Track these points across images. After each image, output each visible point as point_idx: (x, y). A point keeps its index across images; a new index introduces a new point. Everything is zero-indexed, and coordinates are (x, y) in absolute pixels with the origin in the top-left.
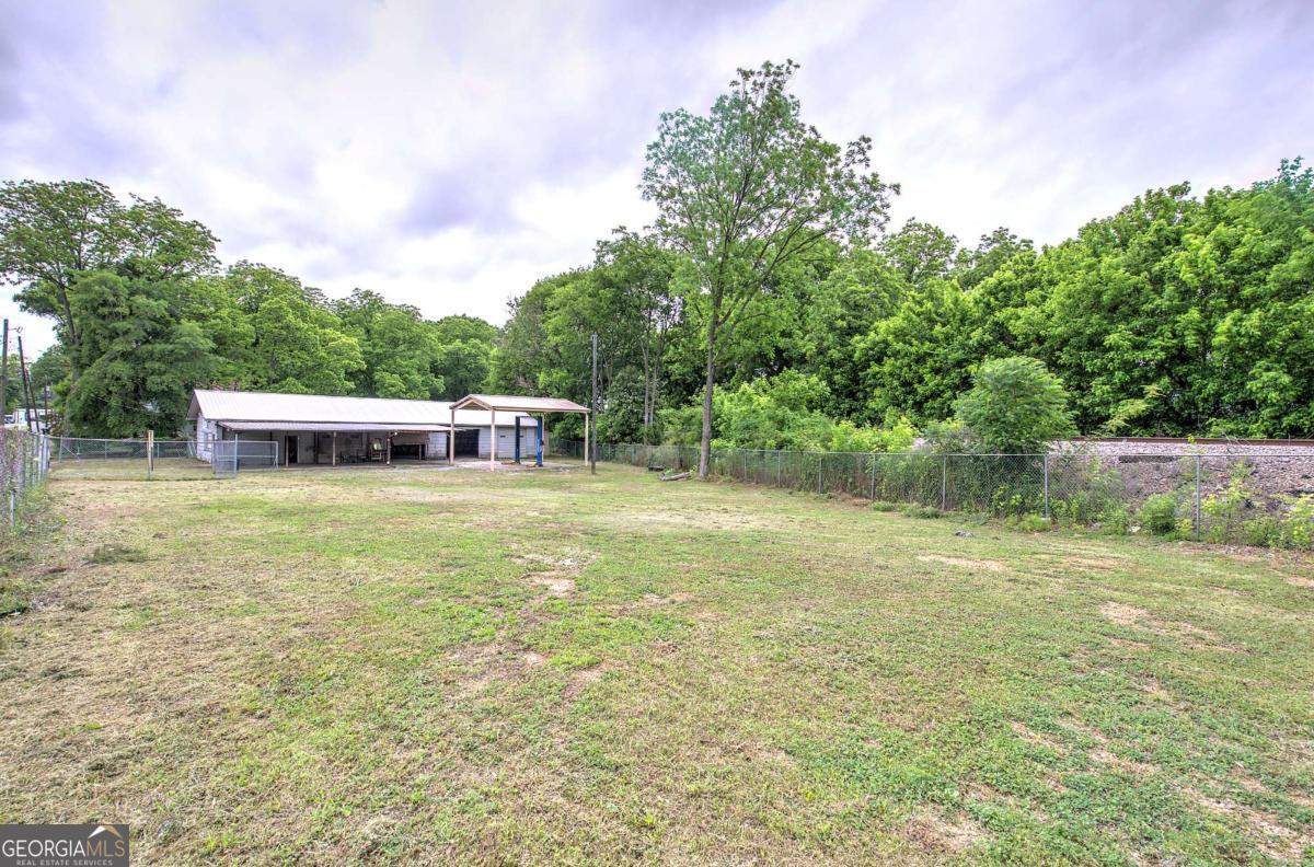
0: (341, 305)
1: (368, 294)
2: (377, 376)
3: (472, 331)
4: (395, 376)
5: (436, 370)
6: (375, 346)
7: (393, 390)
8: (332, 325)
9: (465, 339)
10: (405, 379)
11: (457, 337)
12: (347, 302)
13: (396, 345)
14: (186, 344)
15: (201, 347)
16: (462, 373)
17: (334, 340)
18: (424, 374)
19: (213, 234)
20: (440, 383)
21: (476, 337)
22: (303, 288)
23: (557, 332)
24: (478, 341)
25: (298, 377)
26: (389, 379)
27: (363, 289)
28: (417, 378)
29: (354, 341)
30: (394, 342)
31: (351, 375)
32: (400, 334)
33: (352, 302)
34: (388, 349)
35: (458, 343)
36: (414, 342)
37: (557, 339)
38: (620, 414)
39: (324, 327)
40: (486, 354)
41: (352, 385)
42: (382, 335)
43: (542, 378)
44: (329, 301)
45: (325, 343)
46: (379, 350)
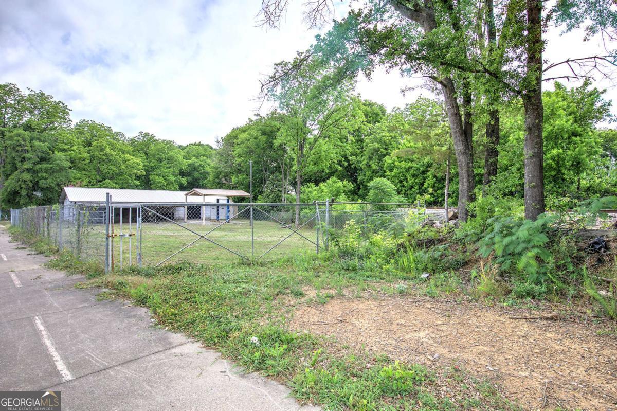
0: (133, 141)
1: (147, 134)
2: (151, 177)
3: (202, 152)
4: (160, 177)
5: (182, 174)
6: (150, 162)
7: (160, 185)
8: (128, 152)
9: (198, 157)
10: (165, 179)
11: (194, 156)
12: (136, 139)
13: (161, 162)
14: (58, 164)
15: (65, 166)
16: (196, 175)
17: (129, 160)
18: (176, 176)
19: (68, 107)
20: (184, 181)
21: (204, 156)
22: (113, 132)
23: (239, 156)
24: (205, 158)
25: (111, 179)
26: (157, 179)
27: (144, 132)
28: (172, 178)
29: (139, 160)
30: (160, 160)
31: (138, 178)
32: (163, 156)
33: (139, 139)
34: (157, 163)
35: (194, 159)
36: (170, 160)
37: (239, 160)
38: (271, 197)
39: (123, 153)
40: (209, 165)
41: (138, 183)
42: (154, 156)
43: (234, 179)
44: (127, 138)
45: (124, 161)
46: (153, 165)
